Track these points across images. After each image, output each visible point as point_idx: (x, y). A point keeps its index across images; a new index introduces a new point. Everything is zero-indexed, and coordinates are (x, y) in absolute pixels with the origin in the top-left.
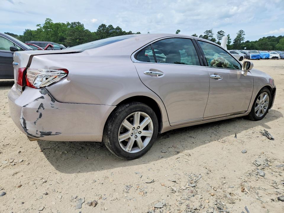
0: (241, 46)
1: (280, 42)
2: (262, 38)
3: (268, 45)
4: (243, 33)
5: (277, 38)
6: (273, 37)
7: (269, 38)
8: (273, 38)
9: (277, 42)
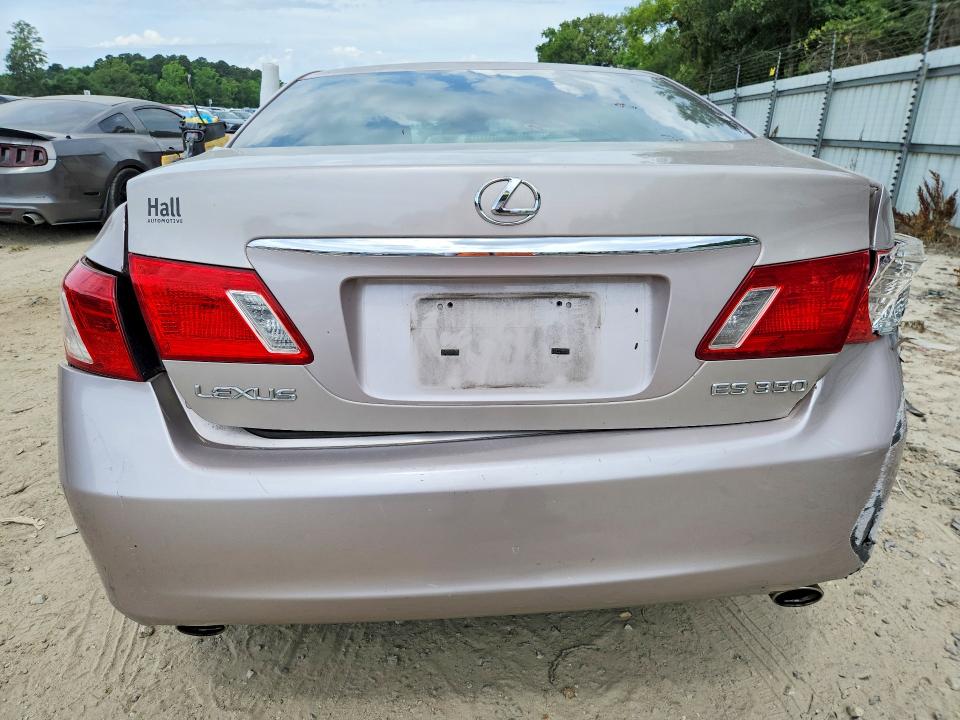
0: (43, 81)
1: (164, 75)
2: (104, 59)
3: (133, 83)
4: (34, 36)
5: (150, 60)
6: (138, 57)
7: (127, 58)
8: (138, 62)
9: (156, 75)
